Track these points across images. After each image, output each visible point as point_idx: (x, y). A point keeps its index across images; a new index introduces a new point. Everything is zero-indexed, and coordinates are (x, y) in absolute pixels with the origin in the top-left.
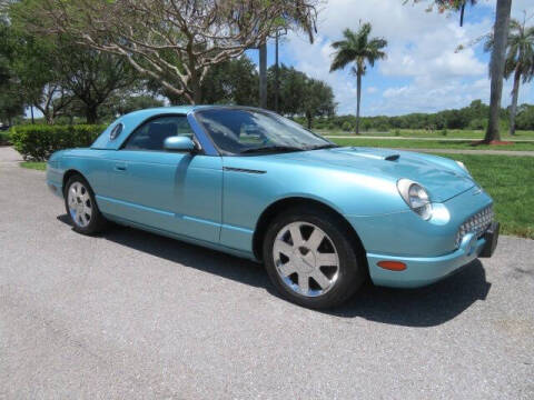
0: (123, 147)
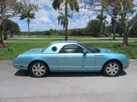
0: (59, 53)
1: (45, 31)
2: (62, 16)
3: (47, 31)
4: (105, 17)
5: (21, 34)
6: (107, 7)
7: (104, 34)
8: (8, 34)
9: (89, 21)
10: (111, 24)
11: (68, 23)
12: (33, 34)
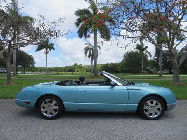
1: (67, 67)
2: (90, 46)
3: (70, 67)
4: (147, 47)
5: (36, 71)
6: (148, 33)
7: (147, 70)
8: (19, 71)
9: (126, 53)
10: (155, 57)
11: (97, 56)
12: (51, 70)
